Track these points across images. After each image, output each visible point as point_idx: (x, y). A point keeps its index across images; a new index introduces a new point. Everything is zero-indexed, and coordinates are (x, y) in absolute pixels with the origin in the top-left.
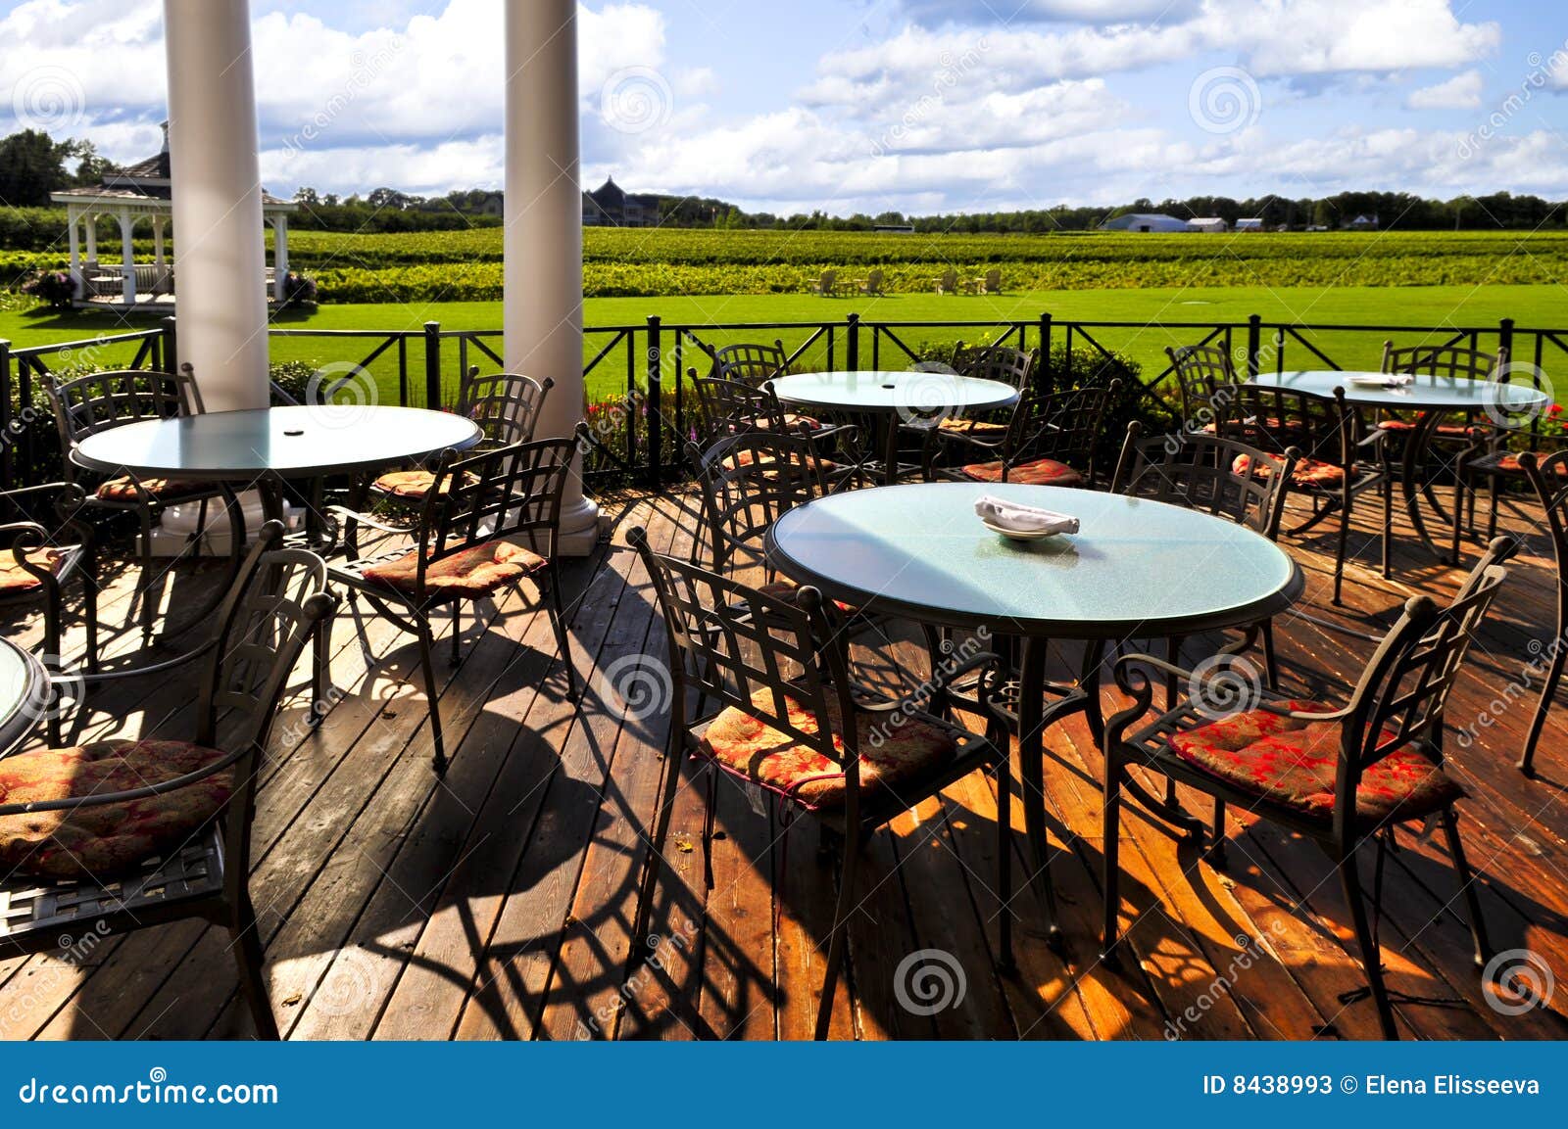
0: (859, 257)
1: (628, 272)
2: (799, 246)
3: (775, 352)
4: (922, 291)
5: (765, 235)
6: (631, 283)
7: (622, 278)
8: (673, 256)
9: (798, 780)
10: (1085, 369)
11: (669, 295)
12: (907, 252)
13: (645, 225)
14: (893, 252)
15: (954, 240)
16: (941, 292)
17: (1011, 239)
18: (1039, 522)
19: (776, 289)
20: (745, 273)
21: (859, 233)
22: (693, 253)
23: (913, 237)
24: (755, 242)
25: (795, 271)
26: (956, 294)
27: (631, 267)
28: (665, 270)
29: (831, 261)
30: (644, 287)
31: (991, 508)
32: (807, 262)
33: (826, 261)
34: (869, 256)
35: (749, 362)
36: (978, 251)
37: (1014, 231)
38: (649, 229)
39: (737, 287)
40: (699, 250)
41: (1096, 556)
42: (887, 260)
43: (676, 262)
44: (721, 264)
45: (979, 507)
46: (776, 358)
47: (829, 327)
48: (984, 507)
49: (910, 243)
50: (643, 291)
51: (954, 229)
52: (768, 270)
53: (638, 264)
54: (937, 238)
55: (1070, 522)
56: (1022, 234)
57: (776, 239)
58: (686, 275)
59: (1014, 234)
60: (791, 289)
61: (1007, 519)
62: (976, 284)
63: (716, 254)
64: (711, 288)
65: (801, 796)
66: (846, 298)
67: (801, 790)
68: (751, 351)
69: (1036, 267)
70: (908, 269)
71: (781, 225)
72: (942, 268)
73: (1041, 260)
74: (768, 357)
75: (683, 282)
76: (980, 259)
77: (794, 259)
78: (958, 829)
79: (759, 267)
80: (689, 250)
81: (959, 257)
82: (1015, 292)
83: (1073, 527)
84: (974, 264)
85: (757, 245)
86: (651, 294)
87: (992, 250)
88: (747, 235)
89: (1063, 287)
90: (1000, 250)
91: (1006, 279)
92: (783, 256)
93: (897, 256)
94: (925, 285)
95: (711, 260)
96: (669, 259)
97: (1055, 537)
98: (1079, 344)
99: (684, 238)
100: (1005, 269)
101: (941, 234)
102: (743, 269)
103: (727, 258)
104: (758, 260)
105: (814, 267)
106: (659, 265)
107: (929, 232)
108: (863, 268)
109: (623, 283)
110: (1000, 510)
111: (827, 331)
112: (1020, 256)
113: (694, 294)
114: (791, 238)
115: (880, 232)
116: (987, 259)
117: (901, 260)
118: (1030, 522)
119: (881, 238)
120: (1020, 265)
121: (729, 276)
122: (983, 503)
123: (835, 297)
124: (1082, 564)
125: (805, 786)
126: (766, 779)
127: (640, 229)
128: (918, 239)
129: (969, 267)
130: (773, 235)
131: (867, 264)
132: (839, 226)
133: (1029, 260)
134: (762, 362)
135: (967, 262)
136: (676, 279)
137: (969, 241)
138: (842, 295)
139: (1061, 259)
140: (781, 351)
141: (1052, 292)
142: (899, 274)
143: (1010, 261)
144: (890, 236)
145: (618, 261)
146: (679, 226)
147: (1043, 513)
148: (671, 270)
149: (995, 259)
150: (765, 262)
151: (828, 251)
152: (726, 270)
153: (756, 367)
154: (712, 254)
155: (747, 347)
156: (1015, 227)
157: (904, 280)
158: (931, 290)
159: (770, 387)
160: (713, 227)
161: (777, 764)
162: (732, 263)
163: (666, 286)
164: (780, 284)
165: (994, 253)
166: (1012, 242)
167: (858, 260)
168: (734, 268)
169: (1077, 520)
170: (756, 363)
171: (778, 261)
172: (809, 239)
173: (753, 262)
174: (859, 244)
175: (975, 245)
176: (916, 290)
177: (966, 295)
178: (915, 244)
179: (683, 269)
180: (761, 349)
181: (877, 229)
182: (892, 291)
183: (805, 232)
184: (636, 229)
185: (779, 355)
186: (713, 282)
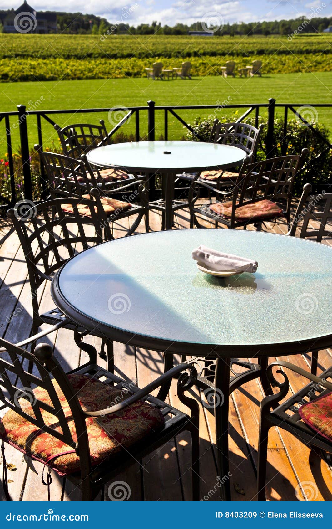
0: (179, 53)
1: (39, 64)
2: (143, 46)
3: (99, 128)
4: (215, 75)
5: (123, 38)
6: (40, 72)
7: (34, 68)
8: (67, 53)
9: (55, 455)
10: (295, 135)
11: (63, 79)
12: (209, 49)
13: (48, 32)
14: (200, 49)
15: (237, 40)
16: (226, 75)
17: (271, 39)
18: (232, 265)
19: (128, 74)
20: (110, 64)
21: (180, 36)
22: (79, 51)
23: (212, 38)
24: (116, 43)
25: (140, 62)
26: (234, 77)
27: (40, 61)
28: (61, 62)
29: (163, 55)
30: (48, 74)
31: (202, 255)
32: (147, 56)
33: (159, 55)
34: (186, 51)
35: (83, 136)
36: (251, 48)
37: (273, 34)
38: (51, 35)
39: (104, 73)
40: (82, 49)
41: (267, 288)
42: (196, 54)
43: (68, 57)
44: (95, 58)
45: (195, 254)
46: (100, 132)
47: (136, 111)
48: (198, 254)
49: (210, 43)
50: (47, 76)
51: (238, 33)
52: (124, 62)
53: (44, 59)
54: (226, 39)
55: (251, 265)
56: (278, 36)
57: (129, 41)
58: (73, 66)
59: (273, 36)
60: (137, 75)
61: (212, 263)
62: (247, 70)
63: (93, 52)
64: (90, 74)
65: (55, 466)
66: (168, 80)
67: (56, 462)
68: (84, 128)
69: (284, 58)
70: (208, 60)
71: (133, 31)
72: (228, 60)
73: (287, 53)
74: (96, 132)
75: (71, 71)
76: (252, 53)
77: (140, 54)
78: (182, 446)
79: (118, 60)
80: (76, 49)
81: (239, 51)
82: (270, 75)
83: (253, 268)
84: (248, 56)
85: (117, 45)
86: (52, 79)
87: (259, 47)
88: (112, 38)
89: (299, 71)
90: (264, 47)
91: (266, 66)
92: (134, 52)
93: (202, 51)
94: (218, 70)
95: (90, 56)
96: (64, 55)
97: (241, 275)
98: (293, 119)
99: (73, 41)
100: (264, 60)
101: (229, 36)
102: (108, 62)
103: (99, 54)
104: (118, 55)
105: (151, 60)
106: (57, 59)
107: (222, 35)
108: (181, 60)
109: (35, 72)
110: (208, 256)
111: (135, 113)
112: (275, 51)
113: (79, 78)
114: (139, 40)
115: (193, 36)
116: (256, 53)
117: (204, 54)
118: (226, 265)
119: (193, 39)
120: (276, 57)
121: (100, 66)
122: (197, 252)
123: (162, 80)
124: (257, 293)
125: (59, 459)
126: (35, 453)
127: (46, 35)
128: (216, 40)
129: (245, 58)
130: (128, 38)
131: (184, 57)
132: (168, 31)
133: (280, 53)
134: (92, 136)
135: (244, 55)
136: (67, 68)
137: (245, 41)
138: (166, 78)
139: (301, 52)
140: (104, 128)
141: (292, 75)
142: (203, 64)
143: (269, 54)
144: (198, 38)
145: (32, 56)
146: (70, 33)
147: (235, 258)
148: (65, 62)
149: (261, 52)
150: (123, 57)
151: (161, 49)
152: (98, 62)
153: (88, 139)
154: (90, 51)
155: (81, 126)
156: (274, 31)
157: (205, 67)
158: (221, 74)
159: (85, 159)
160: (91, 33)
161: (44, 442)
162: (102, 57)
163: (62, 73)
164: (131, 71)
165: (260, 49)
166: (272, 41)
167: (179, 54)
168: (103, 61)
169: (257, 263)
170: (88, 136)
171: (130, 56)
172: (149, 40)
173: (115, 57)
174: (178, 44)
175: (249, 44)
176: (212, 74)
177: (241, 77)
178: (213, 44)
179: (72, 62)
180: (90, 127)
181: (190, 34)
182: (198, 75)
183: (147, 36)
184: (43, 35)
185: (103, 131)
186: (90, 71)
